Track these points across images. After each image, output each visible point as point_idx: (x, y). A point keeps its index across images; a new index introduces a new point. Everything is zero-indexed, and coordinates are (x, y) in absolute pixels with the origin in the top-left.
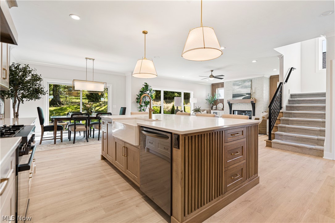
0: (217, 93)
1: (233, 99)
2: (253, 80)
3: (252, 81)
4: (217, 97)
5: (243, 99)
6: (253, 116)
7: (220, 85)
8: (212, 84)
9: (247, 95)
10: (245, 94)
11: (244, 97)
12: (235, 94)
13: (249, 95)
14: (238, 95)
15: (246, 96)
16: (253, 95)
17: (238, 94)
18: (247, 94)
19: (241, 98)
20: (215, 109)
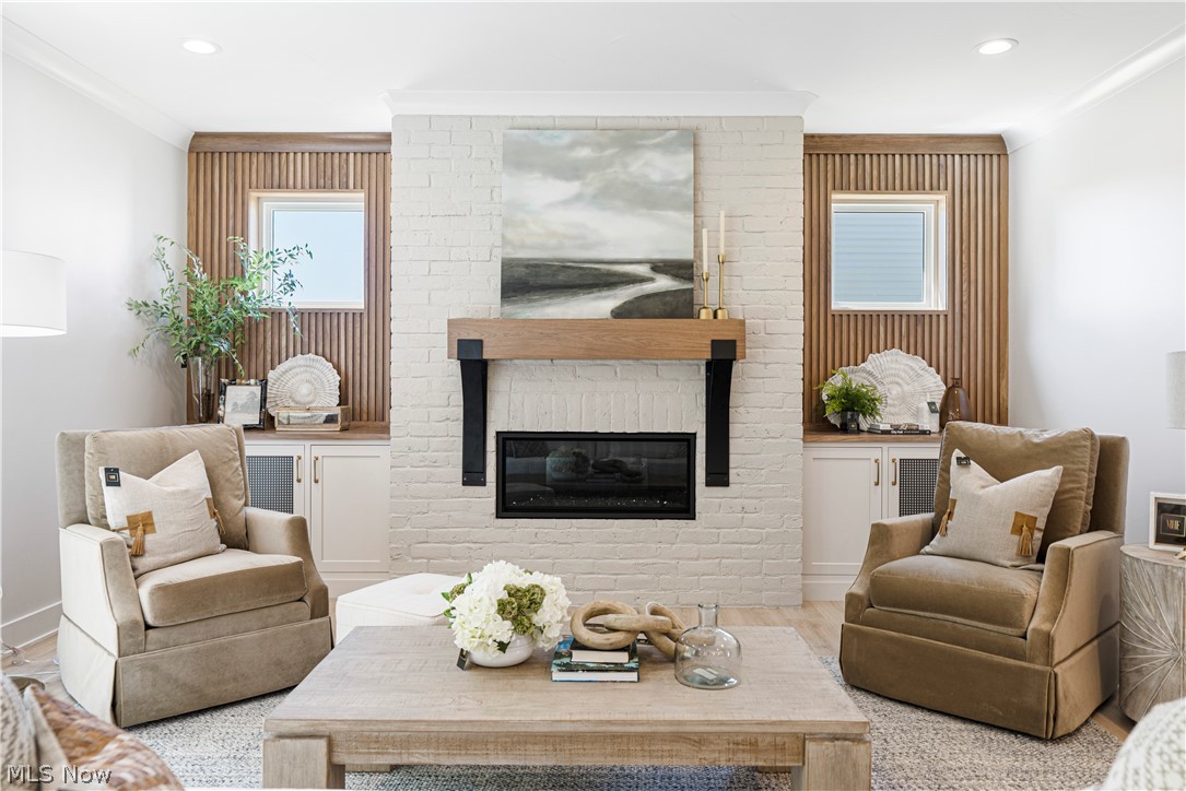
0: (253, 246)
1: (509, 309)
2: (705, 139)
3: (704, 151)
4: (264, 290)
5: (619, 313)
6: (709, 484)
7: (302, 167)
8: (198, 136)
9: (663, 283)
10: (643, 270)
11: (624, 295)
12: (535, 267)
13: (676, 276)
14: (562, 278)
15: (648, 288)
16: (714, 280)
17: (564, 266)
18: (660, 267)
19: (599, 306)
20: (254, 419)
